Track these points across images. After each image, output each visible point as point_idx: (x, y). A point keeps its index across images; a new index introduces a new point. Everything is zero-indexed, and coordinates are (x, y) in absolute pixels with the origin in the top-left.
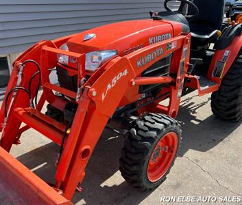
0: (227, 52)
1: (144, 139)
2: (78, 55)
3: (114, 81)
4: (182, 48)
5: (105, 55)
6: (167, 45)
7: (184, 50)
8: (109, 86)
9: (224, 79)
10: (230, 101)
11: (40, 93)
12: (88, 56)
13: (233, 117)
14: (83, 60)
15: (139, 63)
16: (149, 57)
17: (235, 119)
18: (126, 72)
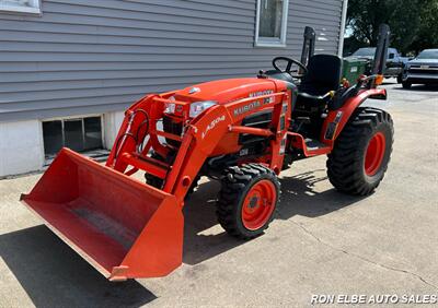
0: (340, 113)
1: (239, 181)
2: (184, 103)
3: (213, 124)
4: (281, 104)
5: (207, 105)
6: (265, 99)
7: (284, 105)
8: (208, 128)
9: (336, 141)
10: (346, 166)
11: (147, 138)
12: (192, 106)
13: (351, 187)
14: (187, 108)
15: (236, 112)
16: (246, 108)
17: (355, 189)
18: (223, 118)
